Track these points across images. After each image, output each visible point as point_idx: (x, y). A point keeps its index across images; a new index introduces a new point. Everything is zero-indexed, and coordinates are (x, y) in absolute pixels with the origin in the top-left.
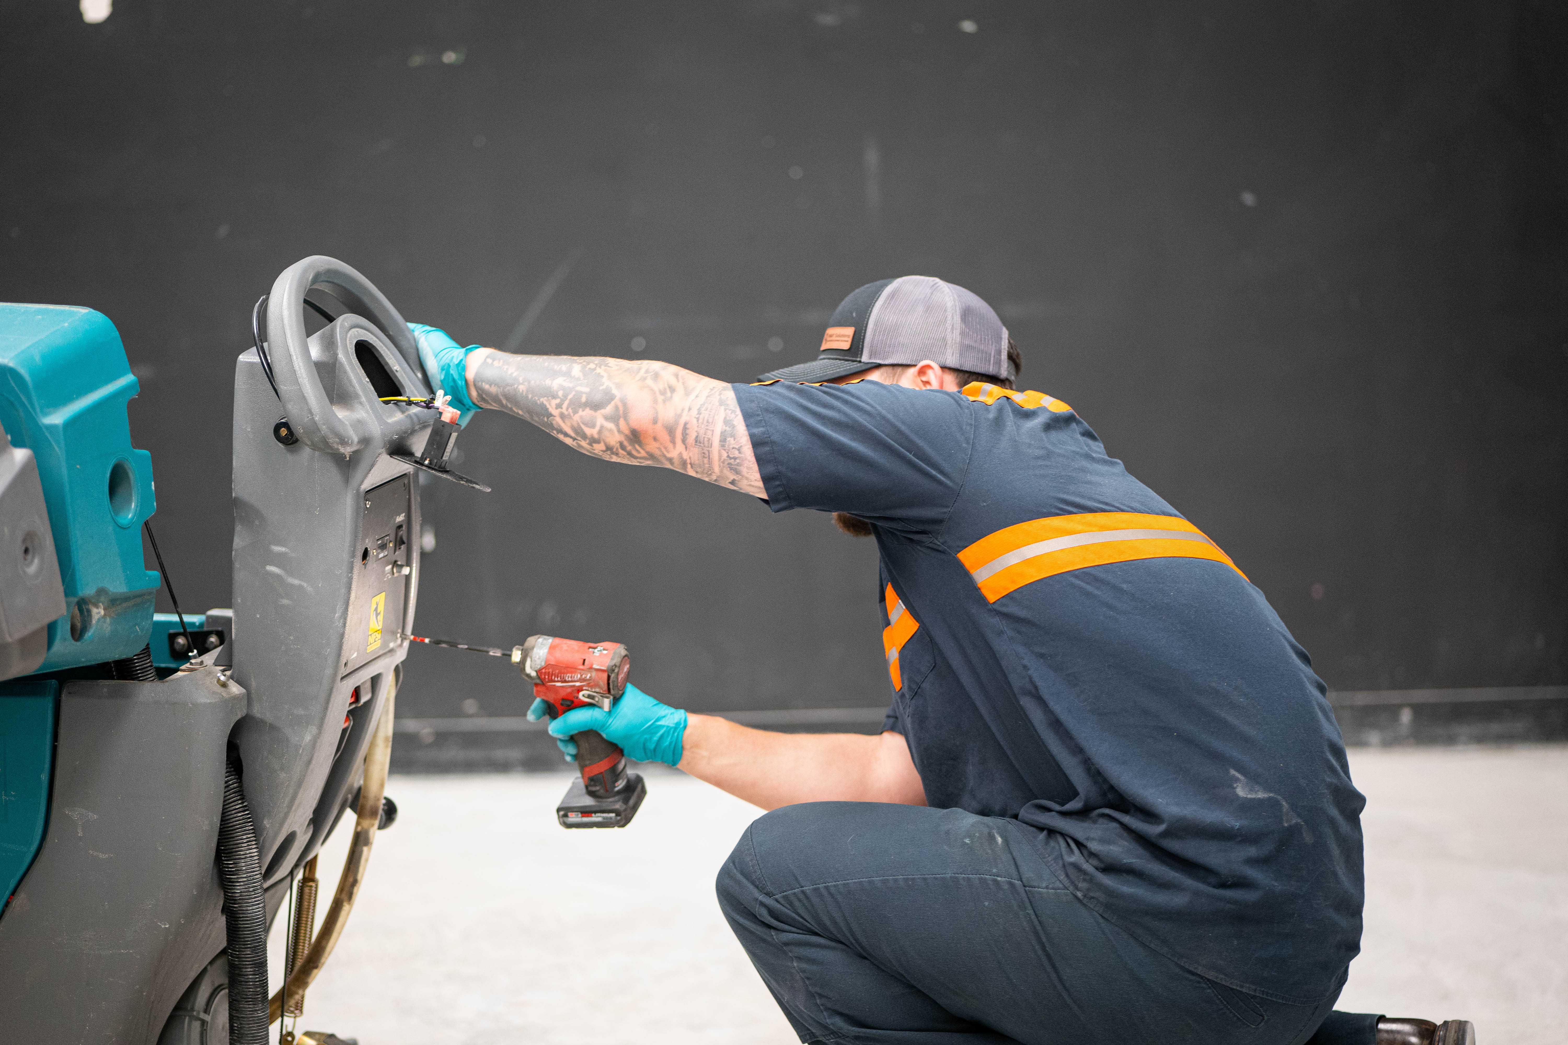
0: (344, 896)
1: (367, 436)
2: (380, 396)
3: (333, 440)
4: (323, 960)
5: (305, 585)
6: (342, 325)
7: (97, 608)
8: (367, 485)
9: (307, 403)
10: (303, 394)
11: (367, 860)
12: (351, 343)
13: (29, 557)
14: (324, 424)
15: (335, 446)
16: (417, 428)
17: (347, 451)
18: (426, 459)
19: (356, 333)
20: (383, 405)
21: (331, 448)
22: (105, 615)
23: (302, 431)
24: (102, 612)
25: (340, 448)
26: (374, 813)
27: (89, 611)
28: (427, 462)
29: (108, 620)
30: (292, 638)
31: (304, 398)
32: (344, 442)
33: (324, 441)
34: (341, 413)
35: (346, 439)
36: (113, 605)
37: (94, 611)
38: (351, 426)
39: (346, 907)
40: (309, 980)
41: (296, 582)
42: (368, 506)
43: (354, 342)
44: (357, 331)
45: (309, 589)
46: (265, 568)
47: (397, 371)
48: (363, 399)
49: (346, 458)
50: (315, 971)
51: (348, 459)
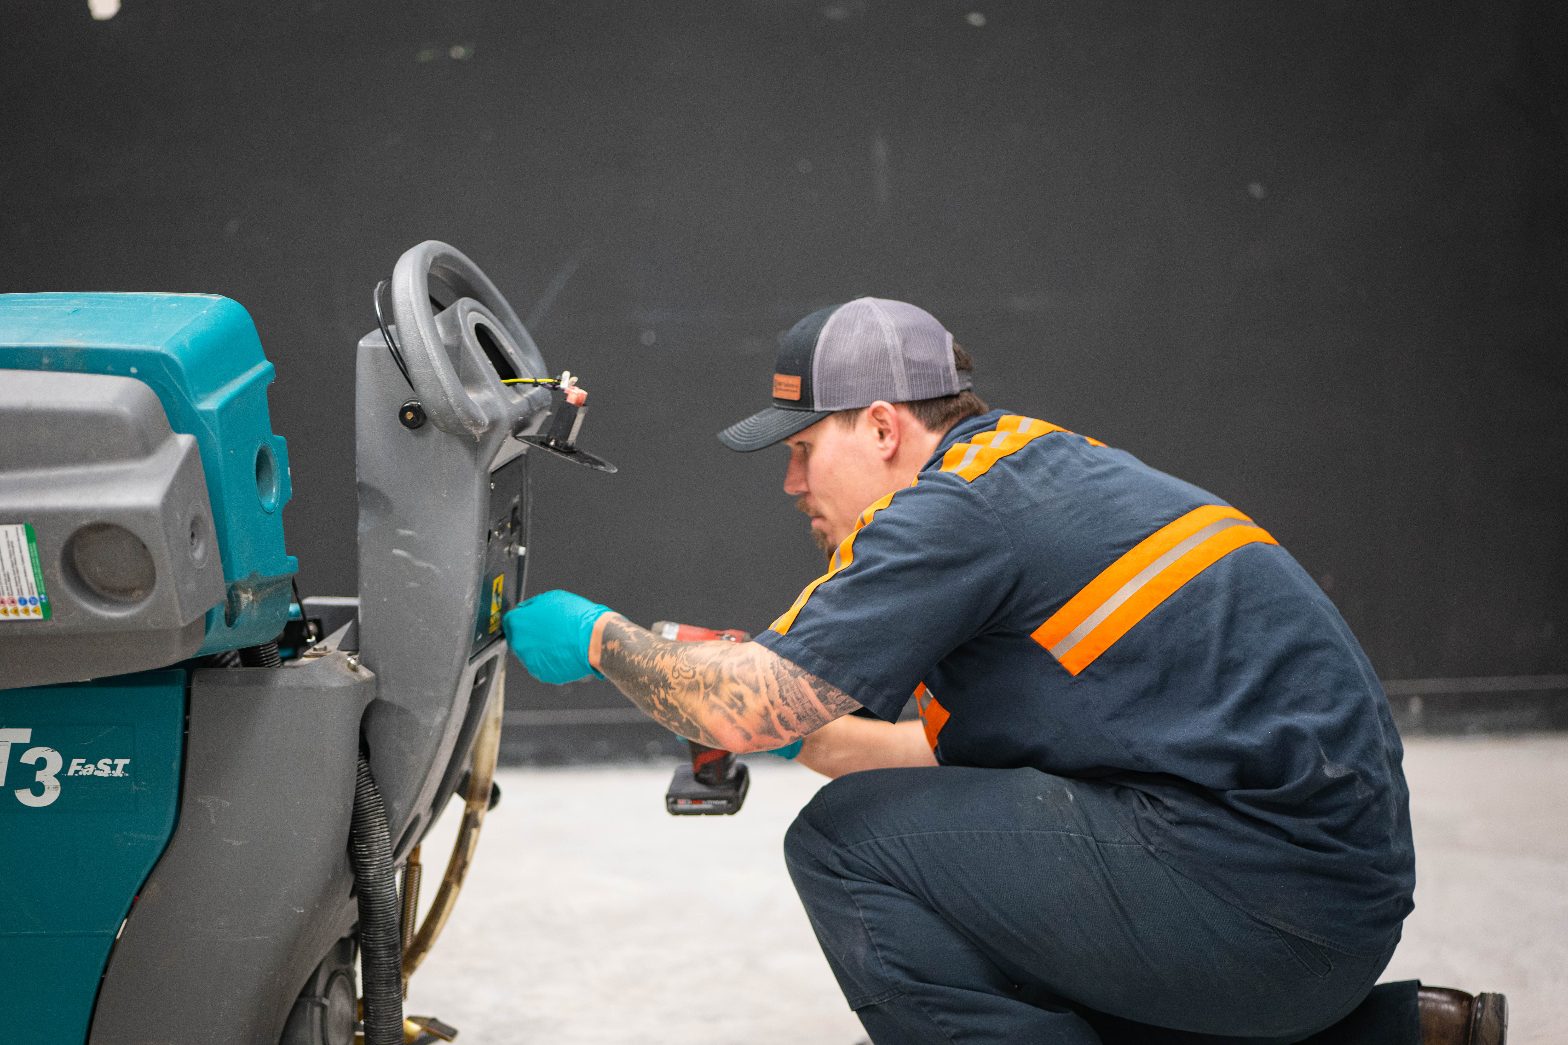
0: (453, 879)
1: (495, 418)
2: (503, 378)
3: (466, 422)
4: (431, 943)
5: (433, 567)
6: (462, 309)
7: (246, 593)
8: (493, 467)
9: (441, 386)
10: (437, 376)
11: (476, 842)
12: (471, 326)
13: (195, 542)
14: (458, 406)
15: (469, 427)
16: (536, 409)
17: (478, 433)
18: (551, 441)
19: (473, 316)
20: (506, 387)
21: (464, 430)
22: (253, 600)
23: (436, 413)
24: (251, 597)
25: (473, 429)
26: (483, 796)
27: (238, 596)
28: (552, 443)
29: (256, 605)
30: (420, 620)
31: (438, 380)
32: (477, 423)
33: (459, 423)
34: (472, 396)
35: (479, 421)
36: (260, 590)
37: (243, 596)
38: (483, 407)
39: (454, 889)
40: (417, 964)
41: (424, 565)
42: (493, 488)
43: (474, 326)
44: (474, 315)
45: (438, 571)
46: (391, 551)
47: (511, 354)
48: (490, 381)
49: (477, 440)
50: (423, 955)
51: (478, 440)
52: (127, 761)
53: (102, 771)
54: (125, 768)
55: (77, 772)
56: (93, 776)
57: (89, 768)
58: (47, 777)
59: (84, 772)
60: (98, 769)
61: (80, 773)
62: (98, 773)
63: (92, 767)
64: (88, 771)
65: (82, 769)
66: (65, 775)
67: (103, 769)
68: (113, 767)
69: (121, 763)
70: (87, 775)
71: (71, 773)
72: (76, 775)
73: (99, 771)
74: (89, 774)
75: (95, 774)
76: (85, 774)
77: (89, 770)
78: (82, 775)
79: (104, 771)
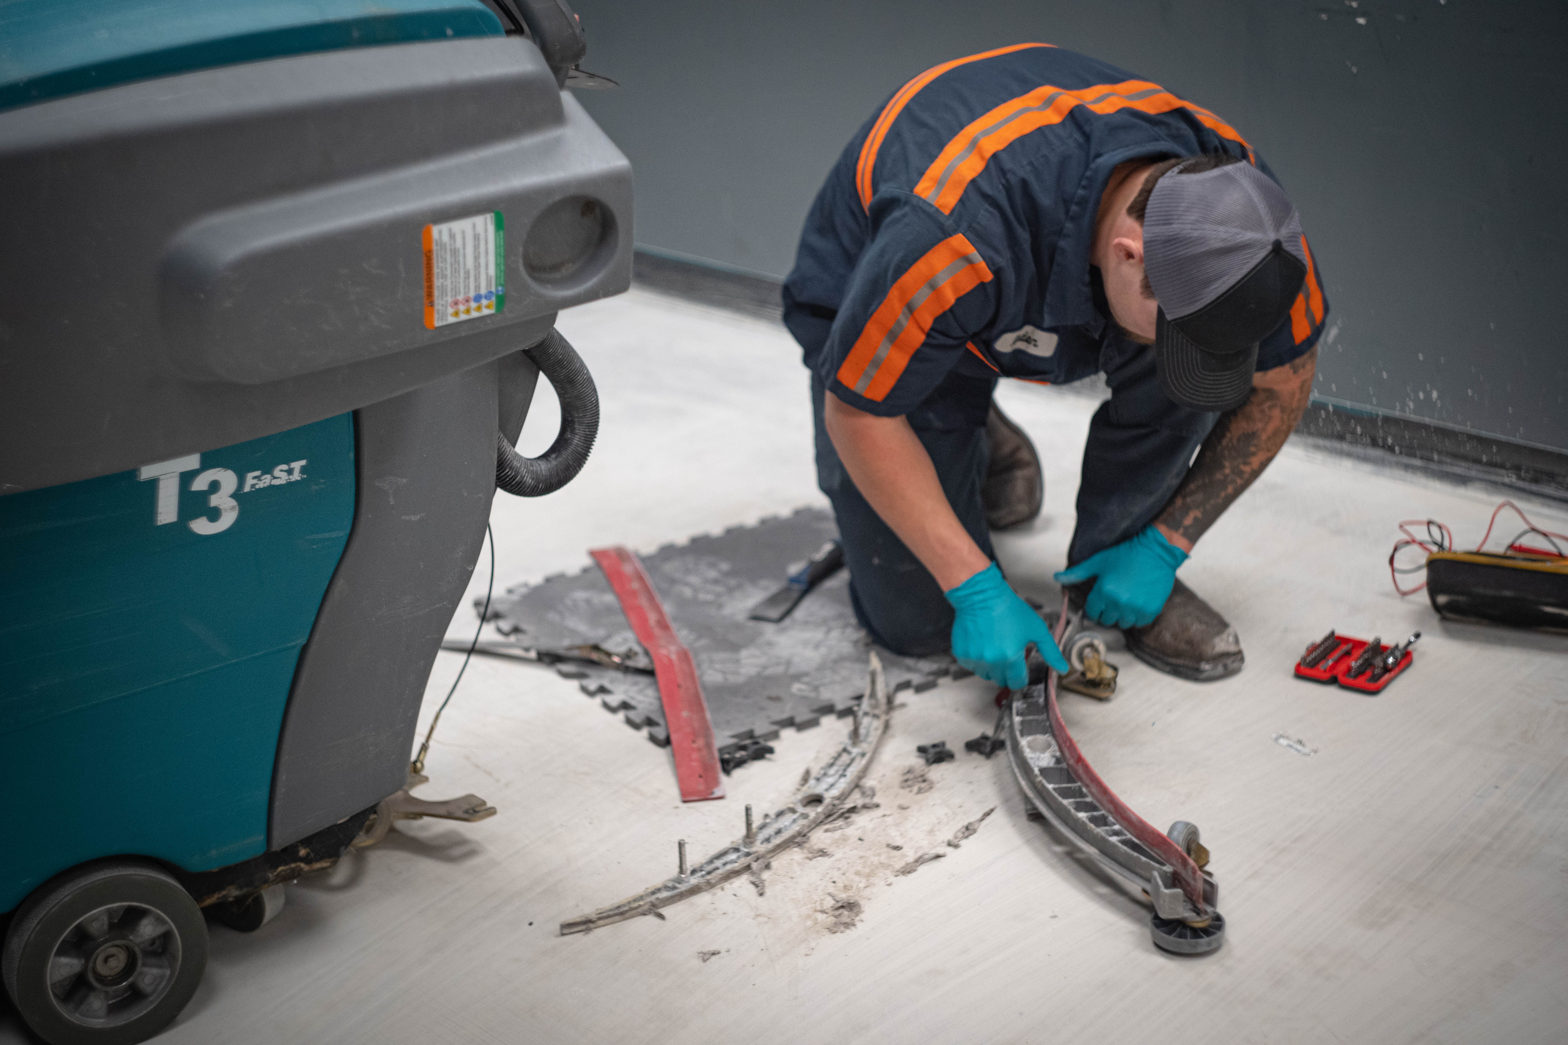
52: (303, 462)
53: (279, 479)
54: (303, 470)
55: (253, 486)
56: (271, 487)
57: (266, 478)
58: (222, 500)
59: (261, 485)
60: (275, 478)
61: (257, 487)
62: (276, 482)
63: (268, 477)
64: (264, 483)
65: (259, 482)
66: (242, 492)
67: (280, 476)
68: (290, 472)
69: (297, 465)
70: (264, 488)
71: (247, 489)
72: (253, 489)
73: (276, 480)
74: (266, 485)
75: (272, 483)
76: (262, 487)
77: (267, 480)
78: (260, 489)
79: (280, 478)
